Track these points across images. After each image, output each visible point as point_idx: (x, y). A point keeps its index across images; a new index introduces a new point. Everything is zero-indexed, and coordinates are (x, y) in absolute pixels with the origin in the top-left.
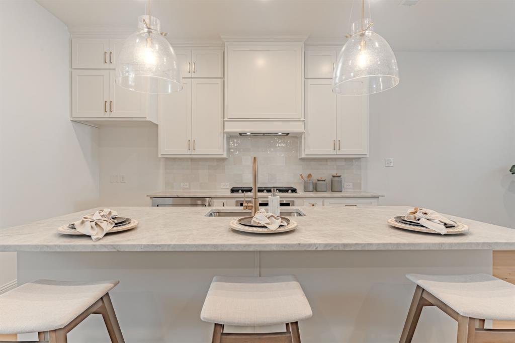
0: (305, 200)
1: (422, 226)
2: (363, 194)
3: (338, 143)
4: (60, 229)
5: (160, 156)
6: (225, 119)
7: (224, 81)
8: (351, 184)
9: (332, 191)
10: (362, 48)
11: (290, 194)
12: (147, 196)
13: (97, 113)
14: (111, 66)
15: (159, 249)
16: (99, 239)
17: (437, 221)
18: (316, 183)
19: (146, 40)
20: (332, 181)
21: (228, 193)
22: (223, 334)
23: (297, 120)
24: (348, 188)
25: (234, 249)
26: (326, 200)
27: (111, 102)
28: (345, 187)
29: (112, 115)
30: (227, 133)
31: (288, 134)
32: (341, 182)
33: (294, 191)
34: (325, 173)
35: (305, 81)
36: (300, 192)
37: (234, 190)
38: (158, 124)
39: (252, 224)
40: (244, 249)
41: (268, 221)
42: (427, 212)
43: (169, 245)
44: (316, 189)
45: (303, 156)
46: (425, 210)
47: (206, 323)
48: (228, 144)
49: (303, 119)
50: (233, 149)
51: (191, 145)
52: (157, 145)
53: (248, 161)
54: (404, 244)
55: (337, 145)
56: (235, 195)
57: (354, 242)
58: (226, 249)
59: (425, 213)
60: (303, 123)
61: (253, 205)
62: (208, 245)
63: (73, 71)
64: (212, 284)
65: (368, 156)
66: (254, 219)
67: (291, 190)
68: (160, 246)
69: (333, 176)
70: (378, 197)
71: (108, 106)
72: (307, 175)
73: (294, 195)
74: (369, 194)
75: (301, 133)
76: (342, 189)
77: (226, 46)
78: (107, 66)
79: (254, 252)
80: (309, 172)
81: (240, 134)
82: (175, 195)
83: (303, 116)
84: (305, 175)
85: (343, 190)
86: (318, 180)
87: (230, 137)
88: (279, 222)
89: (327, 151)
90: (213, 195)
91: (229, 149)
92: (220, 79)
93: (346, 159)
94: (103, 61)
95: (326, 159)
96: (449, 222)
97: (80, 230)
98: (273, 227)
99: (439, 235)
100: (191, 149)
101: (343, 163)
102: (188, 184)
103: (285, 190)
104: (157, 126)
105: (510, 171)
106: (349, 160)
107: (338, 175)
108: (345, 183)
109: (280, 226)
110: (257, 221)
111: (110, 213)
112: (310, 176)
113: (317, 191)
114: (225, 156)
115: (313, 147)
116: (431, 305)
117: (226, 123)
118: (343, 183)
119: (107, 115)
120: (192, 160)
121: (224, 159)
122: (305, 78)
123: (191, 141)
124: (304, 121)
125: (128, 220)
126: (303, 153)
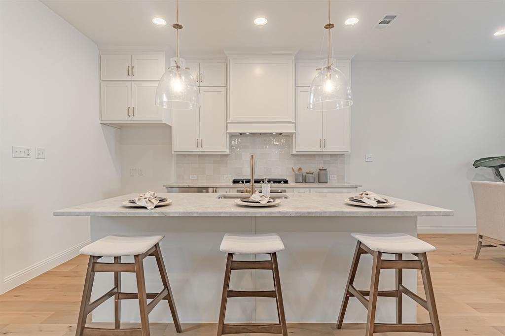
0: (295, 189)
1: (364, 202)
2: (346, 185)
3: (323, 142)
4: (124, 203)
5: (173, 153)
6: (228, 122)
7: (227, 89)
8: (336, 176)
9: (319, 182)
10: (328, 79)
11: (282, 184)
12: (164, 186)
13: (121, 117)
14: (134, 78)
15: (191, 215)
16: (152, 209)
17: (373, 199)
18: (305, 176)
19: (176, 74)
20: (319, 173)
21: (231, 184)
22: (232, 261)
23: (289, 122)
24: (333, 180)
25: (238, 215)
26: (312, 189)
27: (133, 108)
28: (331, 178)
29: (134, 119)
30: (230, 133)
31: (281, 134)
32: (326, 175)
33: (286, 182)
34: (313, 167)
35: (295, 89)
36: (291, 183)
37: (235, 182)
38: (172, 126)
39: (250, 200)
40: (245, 215)
41: (261, 199)
42: (368, 193)
43: (197, 212)
44: (305, 180)
45: (294, 152)
46: (367, 192)
47: (223, 252)
48: (231, 142)
49: (294, 121)
50: (234, 146)
51: (199, 144)
52: (170, 144)
53: (246, 157)
54: (347, 212)
55: (323, 143)
56: (237, 185)
57: (315, 211)
58: (233, 215)
59: (367, 194)
60: (294, 125)
61: (251, 190)
62: (222, 212)
63: (102, 82)
64: (224, 237)
65: (349, 153)
66: (251, 198)
67: (284, 182)
68: (192, 213)
69: (320, 170)
70: (357, 187)
71: (131, 111)
72: (298, 169)
73: (286, 185)
74: (349, 185)
75: (292, 133)
76: (327, 180)
77: (228, 59)
78: (129, 78)
79: (251, 217)
80: (299, 166)
81: (241, 134)
82: (186, 185)
83: (294, 119)
84: (296, 169)
85: (329, 182)
86: (307, 173)
87: (232, 136)
88: (268, 199)
89: (314, 148)
90: (217, 185)
91: (231, 146)
92: (223, 88)
93: (331, 155)
94: (126, 73)
95: (314, 155)
96: (381, 200)
97: (139, 204)
98: (264, 203)
99: (372, 207)
100: (199, 146)
101: (329, 159)
102: (196, 176)
103: (279, 181)
104: (171, 127)
105: (473, 165)
106: (334, 156)
107: (324, 169)
108: (331, 176)
109: (268, 202)
110: (253, 199)
111: (154, 194)
112: (300, 169)
113: (306, 182)
114: (228, 152)
115: (302, 146)
116: (366, 253)
117: (228, 125)
118: (328, 176)
119: (130, 119)
120: (200, 156)
121: (226, 155)
122: (295, 86)
123: (199, 140)
124: (295, 123)
125: (165, 199)
126: (294, 150)
